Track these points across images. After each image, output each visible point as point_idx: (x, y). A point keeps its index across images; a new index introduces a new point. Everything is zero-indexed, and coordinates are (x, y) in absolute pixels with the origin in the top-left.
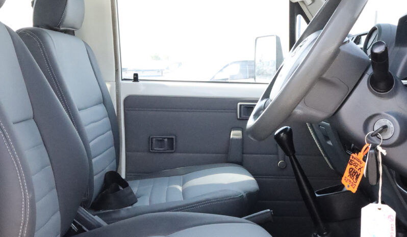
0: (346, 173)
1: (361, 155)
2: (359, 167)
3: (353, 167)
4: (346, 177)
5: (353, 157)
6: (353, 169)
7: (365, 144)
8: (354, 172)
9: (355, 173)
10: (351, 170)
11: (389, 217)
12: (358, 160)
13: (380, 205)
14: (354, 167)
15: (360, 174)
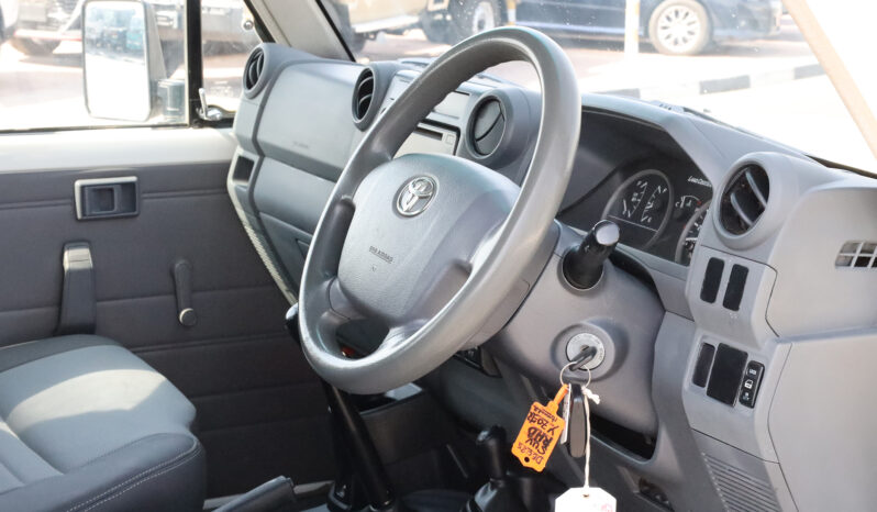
0: (522, 437)
1: (553, 406)
2: (549, 427)
3: (536, 425)
4: (520, 444)
5: (536, 409)
6: (536, 429)
7: (561, 386)
8: (539, 435)
9: (542, 437)
10: (532, 431)
11: (604, 507)
12: (549, 415)
13: (587, 488)
14: (539, 427)
15: (551, 439)
